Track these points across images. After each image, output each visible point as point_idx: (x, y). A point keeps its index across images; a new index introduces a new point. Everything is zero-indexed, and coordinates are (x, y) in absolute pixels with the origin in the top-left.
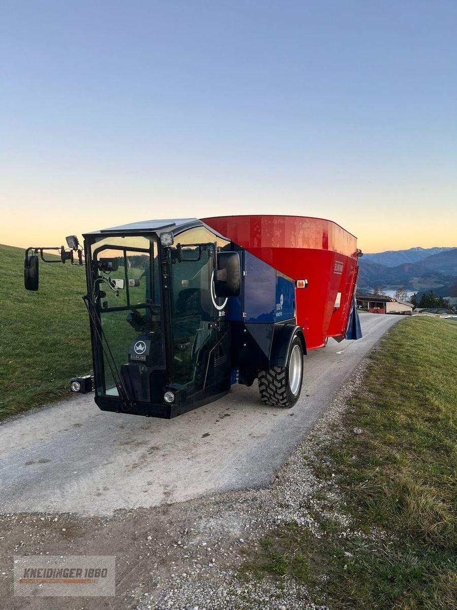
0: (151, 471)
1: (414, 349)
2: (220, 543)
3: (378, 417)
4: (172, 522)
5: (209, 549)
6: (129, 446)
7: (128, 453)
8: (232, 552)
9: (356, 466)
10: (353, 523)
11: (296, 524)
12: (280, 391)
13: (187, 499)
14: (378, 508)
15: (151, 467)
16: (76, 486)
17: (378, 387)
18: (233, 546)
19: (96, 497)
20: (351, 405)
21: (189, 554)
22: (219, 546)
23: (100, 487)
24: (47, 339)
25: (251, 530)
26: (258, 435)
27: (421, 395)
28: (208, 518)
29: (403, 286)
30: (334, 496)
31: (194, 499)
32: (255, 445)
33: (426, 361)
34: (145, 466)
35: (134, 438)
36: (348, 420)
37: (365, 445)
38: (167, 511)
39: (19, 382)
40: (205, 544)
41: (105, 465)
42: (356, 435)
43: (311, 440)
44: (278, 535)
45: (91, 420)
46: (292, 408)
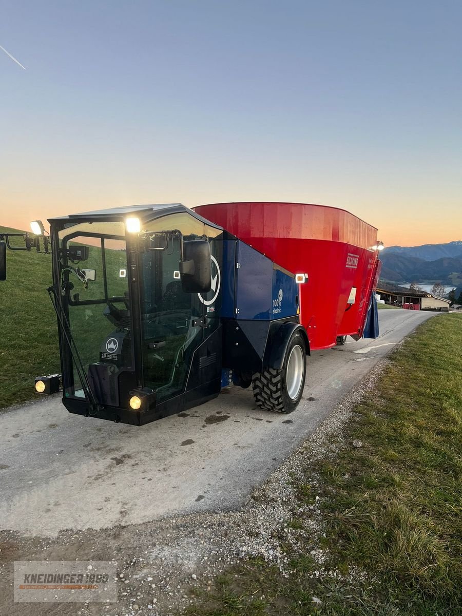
0: (114, 484)
1: (439, 350)
2: (168, 579)
3: (384, 428)
4: (120, 549)
5: (154, 586)
6: (100, 453)
7: (95, 462)
8: (179, 591)
9: (347, 487)
10: (330, 560)
11: (262, 558)
12: (275, 396)
13: (144, 521)
14: (362, 543)
15: (115, 479)
16: (26, 499)
17: (391, 392)
18: (182, 584)
19: (44, 514)
20: (356, 412)
21: (129, 591)
22: (166, 583)
23: (52, 501)
24: (47, 330)
25: (209, 563)
26: (244, 445)
27: (438, 404)
28: (163, 546)
29: (441, 281)
30: (313, 525)
31: (152, 521)
32: (238, 457)
33: (451, 363)
34: (109, 478)
35: (108, 443)
36: (350, 430)
37: (363, 461)
38: (119, 535)
39: (7, 376)
40: (150, 579)
41: (66, 474)
42: (355, 448)
43: (302, 453)
44: (239, 572)
45: (69, 420)
46: (290, 414)
